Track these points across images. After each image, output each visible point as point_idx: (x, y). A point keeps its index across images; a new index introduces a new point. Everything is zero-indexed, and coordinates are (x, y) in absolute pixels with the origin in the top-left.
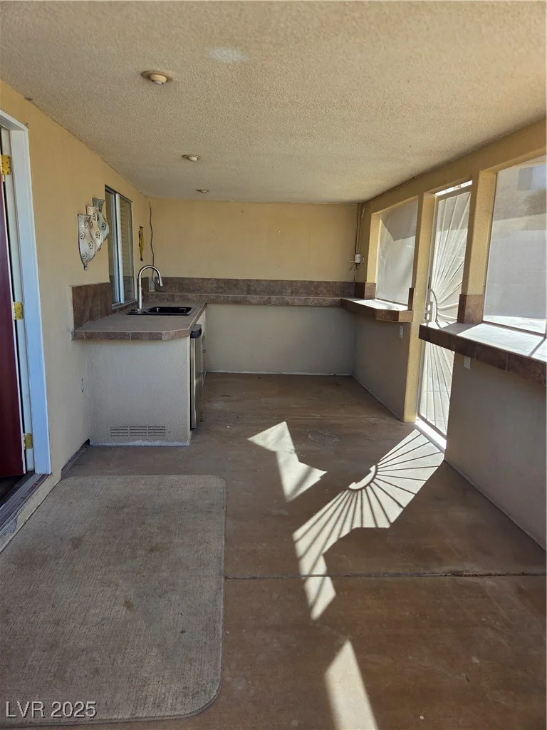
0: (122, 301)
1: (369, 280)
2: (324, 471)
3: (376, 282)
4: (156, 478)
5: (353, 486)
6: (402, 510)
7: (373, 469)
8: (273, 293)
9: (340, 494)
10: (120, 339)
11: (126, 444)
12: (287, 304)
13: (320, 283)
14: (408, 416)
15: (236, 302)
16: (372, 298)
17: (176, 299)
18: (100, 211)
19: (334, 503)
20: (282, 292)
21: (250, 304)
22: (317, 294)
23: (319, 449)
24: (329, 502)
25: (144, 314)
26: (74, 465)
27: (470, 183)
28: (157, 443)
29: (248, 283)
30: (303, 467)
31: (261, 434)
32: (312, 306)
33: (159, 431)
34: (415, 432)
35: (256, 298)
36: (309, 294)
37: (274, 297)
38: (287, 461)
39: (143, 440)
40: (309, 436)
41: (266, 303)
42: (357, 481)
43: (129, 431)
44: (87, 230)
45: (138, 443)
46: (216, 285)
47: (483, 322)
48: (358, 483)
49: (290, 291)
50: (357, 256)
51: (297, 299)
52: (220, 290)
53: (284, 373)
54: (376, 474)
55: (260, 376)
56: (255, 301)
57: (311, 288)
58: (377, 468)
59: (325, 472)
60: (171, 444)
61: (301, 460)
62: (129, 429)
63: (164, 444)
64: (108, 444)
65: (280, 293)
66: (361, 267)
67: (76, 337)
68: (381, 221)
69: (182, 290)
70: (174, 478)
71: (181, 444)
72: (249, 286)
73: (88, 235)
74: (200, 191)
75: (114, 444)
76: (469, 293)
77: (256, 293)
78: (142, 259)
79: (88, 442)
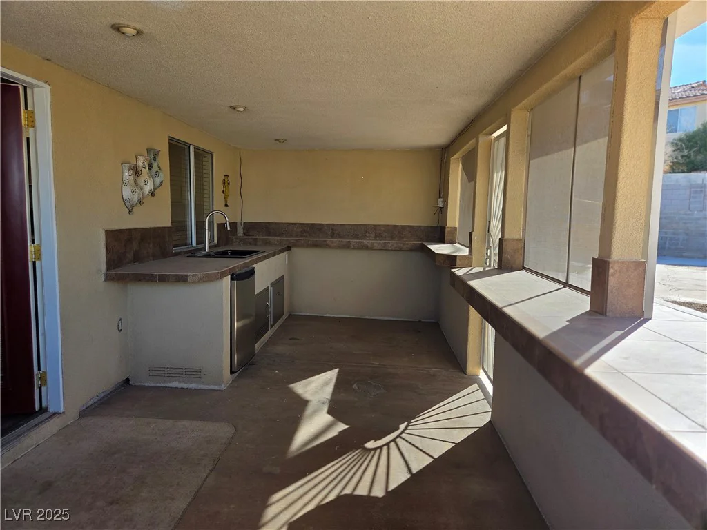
0: (194, 244)
1: (450, 224)
2: (347, 424)
3: (457, 225)
4: (169, 423)
5: (370, 445)
6: (409, 476)
7: (402, 426)
8: (356, 237)
9: (350, 453)
10: (148, 280)
11: (163, 385)
12: (367, 248)
13: (404, 227)
14: (471, 368)
15: (315, 245)
16: (452, 242)
17: (259, 243)
18: (155, 160)
19: (337, 463)
20: (366, 236)
21: (330, 247)
22: (401, 238)
23: (356, 399)
24: (332, 461)
25: (208, 256)
26: (101, 404)
27: (504, 128)
28: (193, 386)
29: (332, 227)
30: (329, 418)
31: (304, 381)
32: (392, 250)
33: (195, 374)
34: (475, 386)
35: (336, 241)
36: (392, 238)
37: (353, 241)
38: (315, 412)
39: (180, 382)
40: (355, 386)
41: (347, 246)
42: (377, 439)
43: (166, 372)
44: (131, 178)
45: (175, 384)
46: (301, 230)
47: (524, 268)
48: (377, 442)
49: (373, 235)
50: (440, 200)
51: (378, 243)
52: (305, 234)
53: (367, 317)
54: (403, 432)
55: (340, 320)
56: (335, 244)
57: (395, 232)
58: (408, 425)
59: (348, 427)
60: (207, 387)
61: (329, 412)
62: (166, 370)
63: (201, 386)
64: (146, 384)
65: (364, 237)
66: (442, 211)
67: (108, 278)
68: (460, 164)
69: (269, 234)
70: (186, 423)
71: (216, 388)
72: (332, 229)
73: (132, 182)
74: (278, 140)
75: (153, 385)
76: (506, 236)
77: (340, 236)
78: (226, 205)
79: (127, 381)
